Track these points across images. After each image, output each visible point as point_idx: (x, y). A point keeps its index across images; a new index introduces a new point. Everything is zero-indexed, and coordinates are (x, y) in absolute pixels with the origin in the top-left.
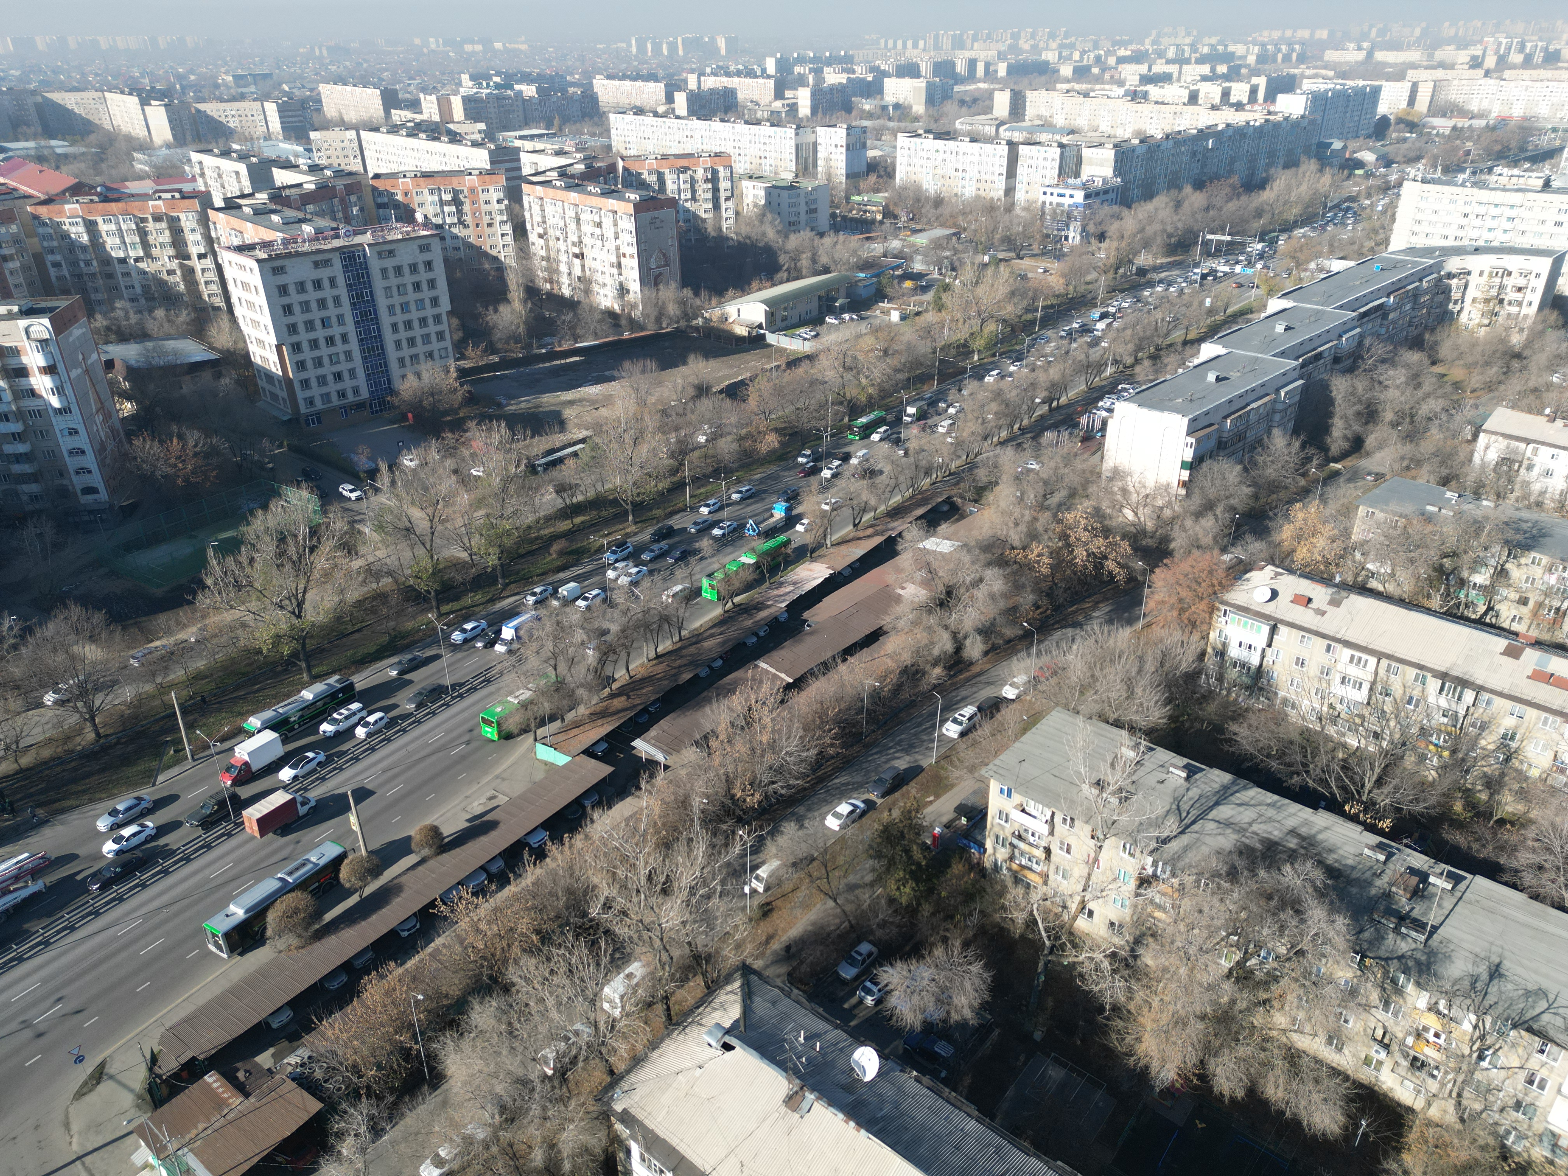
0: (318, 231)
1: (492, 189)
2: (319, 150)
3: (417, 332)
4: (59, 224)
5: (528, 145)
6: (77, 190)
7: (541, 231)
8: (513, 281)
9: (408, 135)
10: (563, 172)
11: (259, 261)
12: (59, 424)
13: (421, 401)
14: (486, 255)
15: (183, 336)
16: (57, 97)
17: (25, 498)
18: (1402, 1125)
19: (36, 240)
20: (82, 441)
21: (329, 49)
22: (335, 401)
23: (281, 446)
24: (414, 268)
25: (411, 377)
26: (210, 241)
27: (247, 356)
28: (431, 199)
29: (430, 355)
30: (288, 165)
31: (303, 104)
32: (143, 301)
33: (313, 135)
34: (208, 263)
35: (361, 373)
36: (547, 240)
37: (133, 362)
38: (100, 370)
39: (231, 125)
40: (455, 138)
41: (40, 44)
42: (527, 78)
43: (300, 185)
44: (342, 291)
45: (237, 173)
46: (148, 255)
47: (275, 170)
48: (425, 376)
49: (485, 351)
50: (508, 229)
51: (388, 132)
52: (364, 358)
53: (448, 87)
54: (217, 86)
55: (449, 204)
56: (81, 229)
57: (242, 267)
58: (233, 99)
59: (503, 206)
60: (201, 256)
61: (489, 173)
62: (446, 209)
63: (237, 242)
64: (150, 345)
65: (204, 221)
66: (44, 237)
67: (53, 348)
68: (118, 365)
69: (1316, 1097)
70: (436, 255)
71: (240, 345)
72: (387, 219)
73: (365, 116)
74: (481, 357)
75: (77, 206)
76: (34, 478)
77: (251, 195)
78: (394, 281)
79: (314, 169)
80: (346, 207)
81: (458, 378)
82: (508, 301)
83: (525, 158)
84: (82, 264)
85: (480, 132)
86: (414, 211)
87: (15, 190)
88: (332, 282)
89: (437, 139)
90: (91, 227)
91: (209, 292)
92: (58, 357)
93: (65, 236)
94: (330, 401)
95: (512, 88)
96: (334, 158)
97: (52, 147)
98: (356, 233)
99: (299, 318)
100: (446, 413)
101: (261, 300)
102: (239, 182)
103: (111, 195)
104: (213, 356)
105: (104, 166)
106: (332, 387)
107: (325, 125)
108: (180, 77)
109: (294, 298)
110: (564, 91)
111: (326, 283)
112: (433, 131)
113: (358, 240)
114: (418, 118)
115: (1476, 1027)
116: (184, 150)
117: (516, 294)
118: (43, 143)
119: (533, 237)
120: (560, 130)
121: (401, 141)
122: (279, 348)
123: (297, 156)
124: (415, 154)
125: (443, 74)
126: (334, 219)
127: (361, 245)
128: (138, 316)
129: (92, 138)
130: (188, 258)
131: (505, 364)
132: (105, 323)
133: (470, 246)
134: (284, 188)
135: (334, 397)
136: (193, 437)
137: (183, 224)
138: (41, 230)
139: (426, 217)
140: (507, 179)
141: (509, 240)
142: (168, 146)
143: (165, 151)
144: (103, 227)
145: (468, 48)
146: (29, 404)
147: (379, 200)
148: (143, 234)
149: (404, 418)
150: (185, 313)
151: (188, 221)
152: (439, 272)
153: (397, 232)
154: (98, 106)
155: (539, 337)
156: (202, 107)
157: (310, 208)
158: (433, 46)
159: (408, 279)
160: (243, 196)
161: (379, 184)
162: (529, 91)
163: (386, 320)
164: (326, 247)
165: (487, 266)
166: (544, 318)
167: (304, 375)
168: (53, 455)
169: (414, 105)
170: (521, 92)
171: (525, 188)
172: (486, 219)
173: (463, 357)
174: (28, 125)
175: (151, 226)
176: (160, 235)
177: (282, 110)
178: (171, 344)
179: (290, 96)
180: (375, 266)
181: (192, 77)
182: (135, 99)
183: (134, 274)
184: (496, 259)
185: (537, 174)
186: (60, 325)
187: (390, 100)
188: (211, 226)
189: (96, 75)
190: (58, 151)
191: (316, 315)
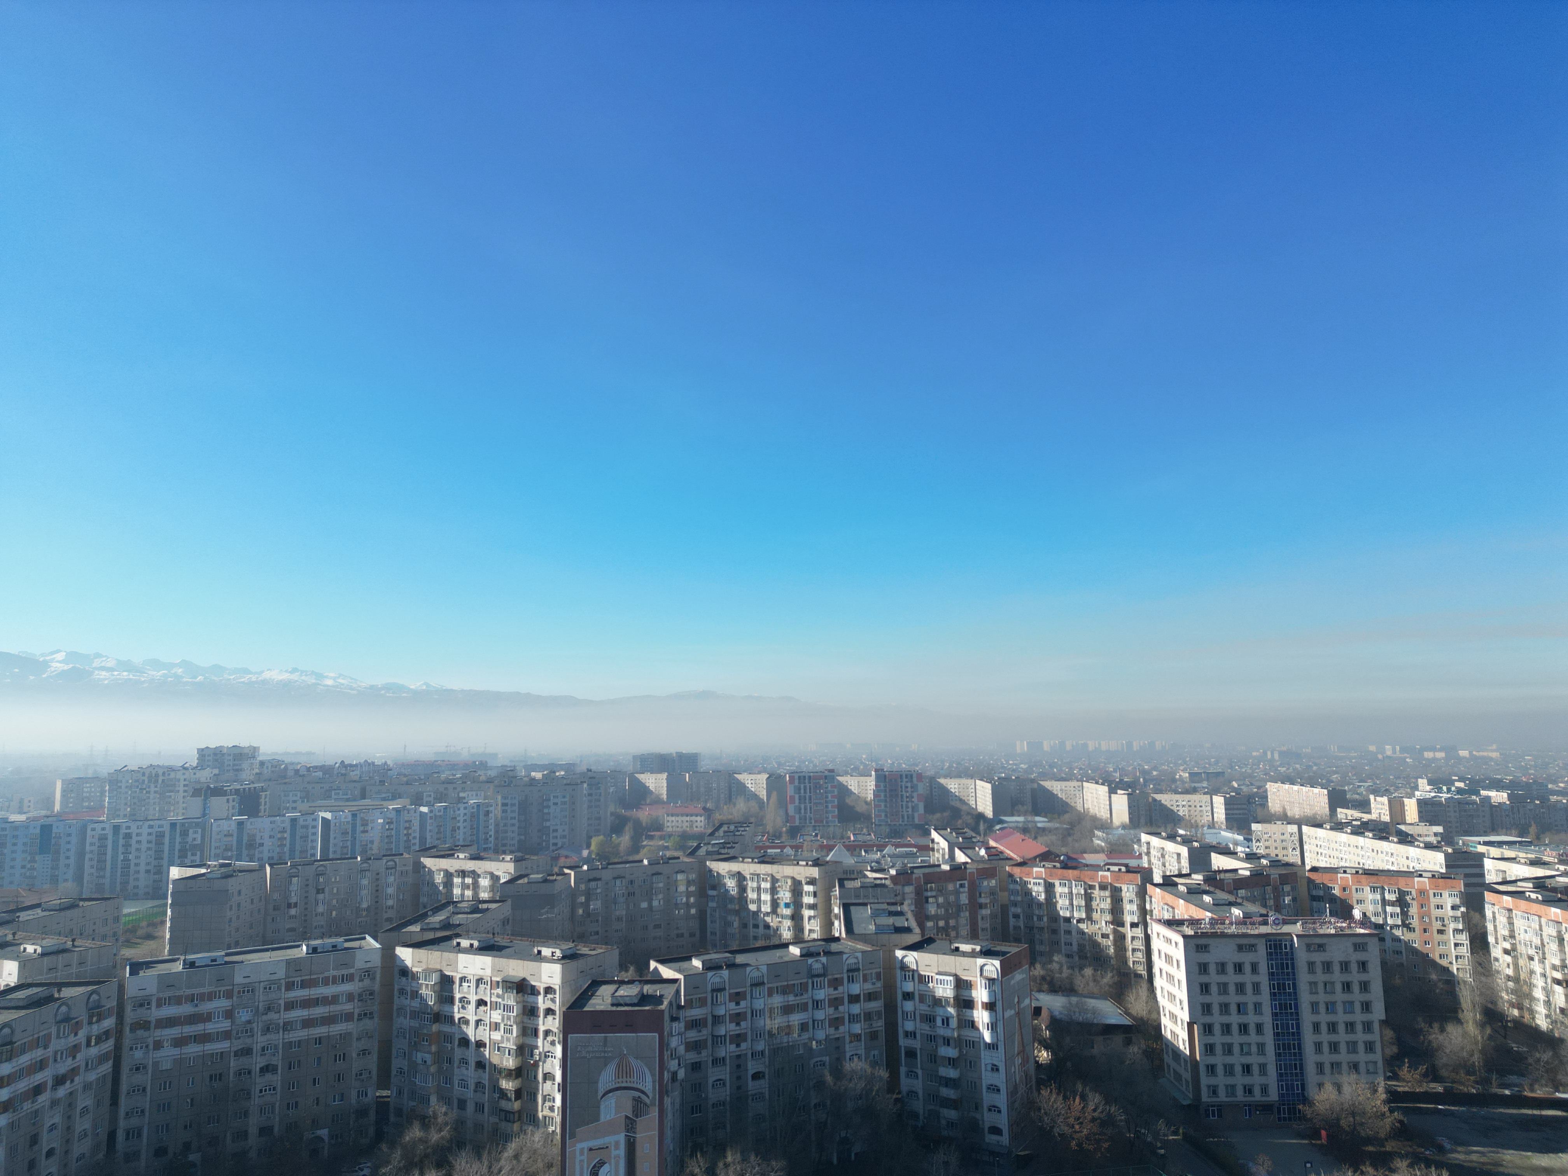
0: (1247, 916)
1: (1446, 894)
2: (1258, 841)
3: (1342, 1037)
4: (1026, 883)
5: (1495, 852)
6: (1046, 857)
7: (1507, 946)
8: (1466, 998)
9: (1353, 833)
10: (1539, 884)
11: (1185, 937)
12: (987, 1058)
13: (1338, 1119)
14: (1434, 963)
15: (1103, 997)
16: (1048, 784)
17: (943, 1122)
19: (1006, 894)
20: (999, 1079)
21: (1281, 753)
22: (1240, 1096)
23: (1175, 1133)
24: (1345, 966)
25: (1329, 1087)
26: (1144, 912)
27: (1158, 1027)
28: (1370, 896)
29: (1355, 1067)
30: (1226, 852)
31: (1249, 799)
32: (1077, 958)
33: (1255, 827)
34: (1139, 932)
35: (1272, 1070)
36: (1515, 958)
37: (1057, 1013)
38: (1029, 1013)
39: (1181, 813)
40: (1406, 839)
41: (1046, 747)
42: (1498, 785)
43: (1236, 871)
44: (1263, 978)
45: (1179, 855)
46: (1089, 918)
47: (1213, 855)
48: (1347, 1090)
49: (1425, 1075)
50: (1464, 938)
51: (1332, 829)
52: (1278, 1055)
53: (1402, 790)
54: (1174, 780)
55: (1392, 904)
56: (1041, 889)
57: (1168, 941)
58: (1186, 792)
59: (1458, 913)
60: (1134, 925)
61: (1443, 876)
62: (1389, 909)
63: (1167, 916)
64: (1074, 999)
65: (1142, 894)
66: (1015, 893)
67: (997, 988)
68: (1044, 1013)
70: (1373, 955)
71: (1154, 1016)
72: (1321, 912)
73: (1308, 812)
74: (1420, 1082)
75: (1043, 870)
76: (954, 1104)
77: (1188, 876)
78: (1320, 977)
79: (1251, 857)
80: (1278, 896)
81: (1387, 1101)
82: (1459, 1022)
83: (1488, 864)
84: (1035, 918)
85: (1436, 834)
86: (1352, 908)
87: (1002, 852)
88: (1254, 968)
89: (1385, 839)
90: (1049, 888)
91: (1135, 959)
92: (999, 996)
93: (1028, 893)
94: (1234, 1094)
95: (1477, 793)
96: (1272, 849)
97: (1035, 822)
98: (1285, 922)
99: (1215, 998)
100: (1369, 1141)
101: (1181, 974)
102: (1179, 862)
103: (1070, 864)
104: (1127, 1021)
105: (1070, 839)
106: (1240, 1080)
107: (1269, 819)
108: (1144, 772)
109: (1214, 978)
110: (1544, 800)
111: (1247, 968)
112: (1381, 831)
113: (1286, 929)
114: (1366, 817)
116: (1137, 831)
117: (1470, 1016)
118: (1030, 818)
119: (1496, 952)
120: (1538, 838)
121: (1343, 837)
122: (1190, 1025)
123: (1236, 844)
124: (1359, 851)
125: (1398, 778)
126: (1265, 906)
127: (1290, 934)
128: (1070, 971)
129: (1066, 817)
130: (1122, 925)
131: (1449, 1097)
132: (1042, 973)
133: (1415, 951)
134: (1220, 872)
135: (1240, 1091)
136: (1095, 1099)
137: (1123, 894)
138: (1012, 886)
139: (1364, 914)
140: (1466, 885)
141: (1465, 951)
142: (1124, 827)
143: (1121, 831)
144: (1059, 889)
145: (1428, 755)
146: (968, 1033)
147: (1314, 893)
148: (1089, 898)
149: (1316, 1134)
150: (1110, 975)
151: (1128, 892)
152: (1375, 975)
153: (1331, 926)
154: (1077, 792)
155: (1502, 1073)
156: (1158, 797)
157: (1242, 893)
158: (1389, 753)
159: (1337, 977)
160: (1180, 875)
161: (1314, 876)
162: (1499, 797)
163: (1307, 1018)
164: (1252, 932)
165: (1434, 977)
166: (1509, 1051)
167: (1211, 1060)
168: (975, 1086)
169: (1364, 806)
170: (1489, 798)
171: (1488, 896)
172: (1437, 925)
173: (1395, 1077)
174: (1023, 805)
175: (1096, 893)
176: (1102, 902)
177: (1228, 804)
178: (1092, 1003)
179: (1237, 791)
180: (1302, 958)
181: (1155, 773)
182: (1106, 788)
183: (1074, 933)
184: (1446, 970)
185: (1505, 882)
186: (1006, 969)
187: (1337, 799)
188: (1148, 898)
189: (1081, 769)
190: (1039, 825)
191: (1233, 998)
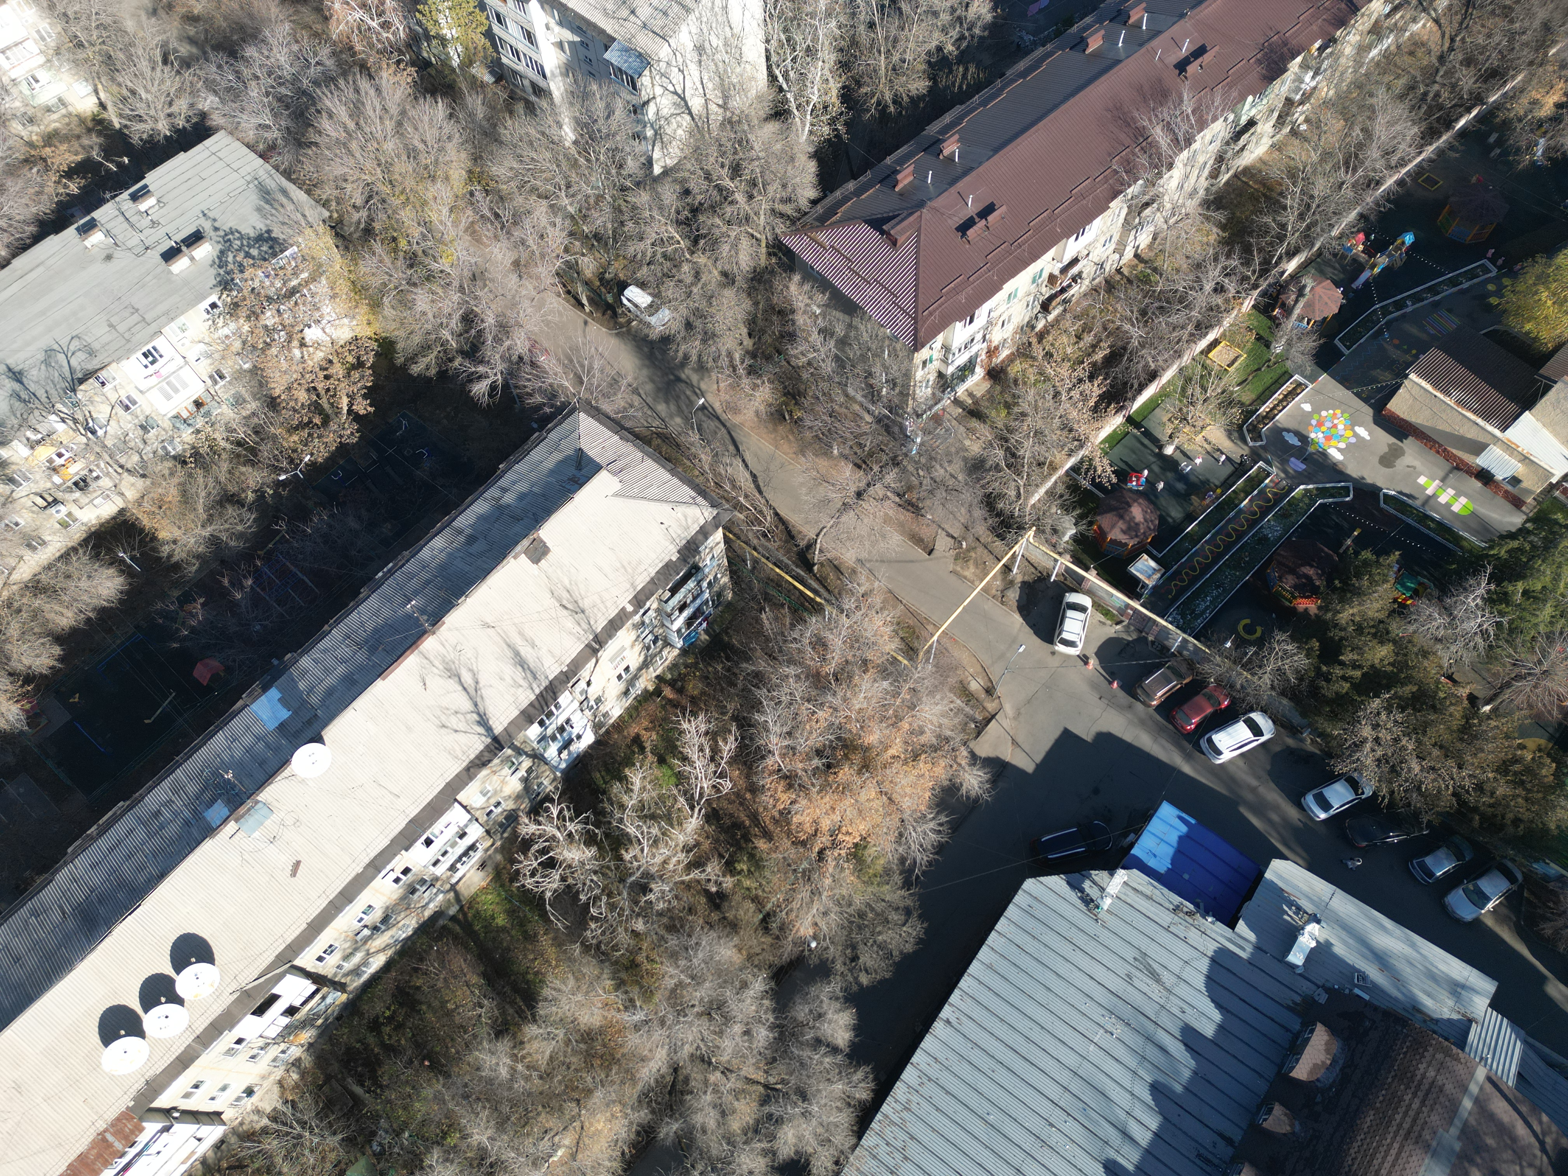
18: (133, 524)
69: (84, 584)
115: (63, 420)
